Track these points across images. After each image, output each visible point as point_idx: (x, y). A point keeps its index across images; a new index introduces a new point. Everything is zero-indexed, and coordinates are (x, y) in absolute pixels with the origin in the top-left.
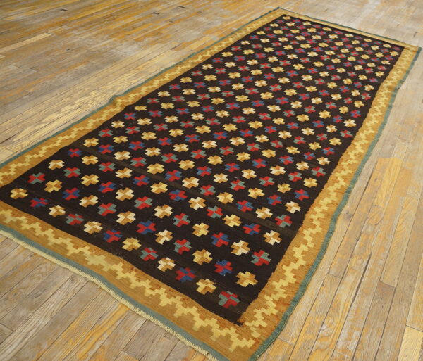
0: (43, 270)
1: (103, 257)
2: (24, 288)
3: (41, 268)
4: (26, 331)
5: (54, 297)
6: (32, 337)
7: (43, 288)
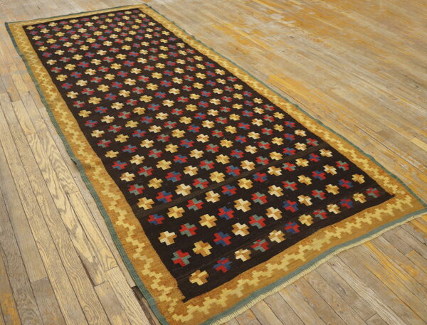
0: (316, 281)
1: (315, 240)
2: (332, 298)
3: (313, 282)
4: (377, 305)
5: (347, 280)
6: (385, 303)
7: (336, 285)
